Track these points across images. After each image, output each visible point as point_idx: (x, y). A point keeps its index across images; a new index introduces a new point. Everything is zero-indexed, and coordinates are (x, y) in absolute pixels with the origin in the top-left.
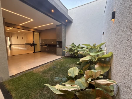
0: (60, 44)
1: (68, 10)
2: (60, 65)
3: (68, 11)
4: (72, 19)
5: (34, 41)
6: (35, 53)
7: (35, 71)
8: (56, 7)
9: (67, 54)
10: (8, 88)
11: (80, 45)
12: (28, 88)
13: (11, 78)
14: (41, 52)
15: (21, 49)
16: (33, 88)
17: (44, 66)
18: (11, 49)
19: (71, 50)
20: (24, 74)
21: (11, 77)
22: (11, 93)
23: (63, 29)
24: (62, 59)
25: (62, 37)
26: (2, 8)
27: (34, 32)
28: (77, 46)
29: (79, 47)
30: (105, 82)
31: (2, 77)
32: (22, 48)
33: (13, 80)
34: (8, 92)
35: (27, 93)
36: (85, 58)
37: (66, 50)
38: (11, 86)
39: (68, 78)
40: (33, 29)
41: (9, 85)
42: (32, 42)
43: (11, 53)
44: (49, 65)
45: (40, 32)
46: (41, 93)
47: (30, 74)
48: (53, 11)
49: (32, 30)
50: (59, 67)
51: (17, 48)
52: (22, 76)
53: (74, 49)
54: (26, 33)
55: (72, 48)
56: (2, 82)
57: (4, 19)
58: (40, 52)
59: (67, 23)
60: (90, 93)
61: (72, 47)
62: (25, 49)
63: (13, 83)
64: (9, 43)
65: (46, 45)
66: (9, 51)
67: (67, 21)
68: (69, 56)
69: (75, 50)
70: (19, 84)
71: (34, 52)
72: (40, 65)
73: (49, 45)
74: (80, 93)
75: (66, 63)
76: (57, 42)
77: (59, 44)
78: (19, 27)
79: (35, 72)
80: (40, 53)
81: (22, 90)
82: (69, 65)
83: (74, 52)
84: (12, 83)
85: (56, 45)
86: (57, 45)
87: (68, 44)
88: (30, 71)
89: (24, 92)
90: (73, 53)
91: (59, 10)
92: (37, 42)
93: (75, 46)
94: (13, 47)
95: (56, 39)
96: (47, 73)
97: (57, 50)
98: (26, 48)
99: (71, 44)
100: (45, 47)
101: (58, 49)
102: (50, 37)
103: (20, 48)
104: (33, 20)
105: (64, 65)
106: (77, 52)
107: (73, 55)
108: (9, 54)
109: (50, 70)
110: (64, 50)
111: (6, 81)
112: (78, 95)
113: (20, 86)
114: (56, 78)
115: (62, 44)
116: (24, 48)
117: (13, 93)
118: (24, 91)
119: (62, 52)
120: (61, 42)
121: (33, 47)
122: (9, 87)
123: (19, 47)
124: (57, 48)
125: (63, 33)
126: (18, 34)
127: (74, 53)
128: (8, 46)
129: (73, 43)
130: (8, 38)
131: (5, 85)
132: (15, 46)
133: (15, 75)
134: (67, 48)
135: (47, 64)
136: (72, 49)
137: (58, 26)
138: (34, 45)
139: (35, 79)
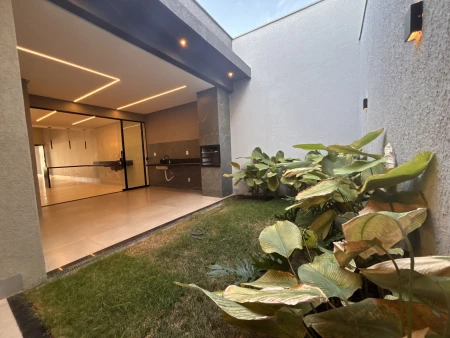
0: (214, 155)
1: (232, 39)
2: (219, 228)
3: (234, 43)
4: (250, 66)
5: (123, 153)
6: (130, 192)
7: (132, 251)
8: (195, 28)
9: (237, 189)
10: (42, 313)
11: (281, 154)
12: (113, 312)
13: (51, 280)
14: (148, 189)
15: (81, 183)
16: (132, 309)
17: (161, 233)
18: (49, 184)
19: (251, 172)
20: (96, 264)
21: (51, 274)
22: (54, 331)
23: (221, 105)
24: (222, 208)
25: (217, 130)
26: (19, 44)
27: (121, 120)
28: (274, 159)
29: (280, 160)
30: (431, 266)
31: (20, 277)
32: (84, 180)
33: (57, 284)
34: (43, 329)
35: (108, 329)
36: (314, 189)
37: (236, 174)
38: (53, 305)
39: (257, 265)
40: (121, 111)
41: (46, 302)
42: (117, 157)
43: (50, 196)
44: (181, 229)
45: (143, 119)
46: (159, 330)
47: (116, 263)
48: (183, 43)
49: (116, 115)
50: (214, 233)
51: (69, 178)
52: (89, 269)
53: (264, 167)
54: (97, 128)
55: (257, 165)
56: (22, 294)
57: (25, 82)
58: (146, 186)
59: (232, 81)
60: (371, 313)
61: (256, 161)
62: (96, 181)
63: (61, 296)
64: (42, 166)
65: (163, 163)
66: (44, 190)
67: (231, 74)
68: (246, 194)
69: (265, 171)
70: (80, 297)
71: (127, 189)
72: (150, 231)
73: (174, 161)
74: (321, 317)
75: (237, 219)
76: (201, 148)
77: (211, 156)
78: (74, 108)
79: (132, 254)
80: (144, 190)
81: (91, 318)
82: (249, 225)
83: (263, 180)
84: (57, 296)
85: (199, 160)
86: (204, 160)
87: (240, 152)
88: (117, 251)
89: (100, 327)
90: (259, 183)
91: (205, 37)
92: (135, 155)
93: (266, 157)
94: (57, 177)
95: (197, 140)
96: (177, 256)
97: (203, 177)
98: (97, 176)
99: (249, 153)
100: (163, 168)
101: (207, 174)
102: (178, 135)
103: (77, 179)
104: (118, 80)
105: (233, 224)
106: (273, 180)
107: (261, 191)
108: (45, 200)
109: (185, 244)
110: (226, 175)
111: (34, 290)
112: (320, 328)
113: (82, 307)
114: (212, 267)
115: (219, 153)
116: (91, 176)
117: (61, 331)
118: (99, 323)
119: (220, 181)
120: (217, 147)
121: (120, 174)
122: (45, 311)
123: (75, 175)
124: (203, 170)
125: (220, 118)
126: (72, 133)
127: (264, 184)
128: (39, 176)
129: (258, 150)
130: (41, 149)
131: (31, 305)
132: (62, 174)
133: (62, 267)
134: (236, 165)
135: (173, 226)
136: (253, 168)
137: (200, 94)
138: (123, 164)
139: (136, 279)
